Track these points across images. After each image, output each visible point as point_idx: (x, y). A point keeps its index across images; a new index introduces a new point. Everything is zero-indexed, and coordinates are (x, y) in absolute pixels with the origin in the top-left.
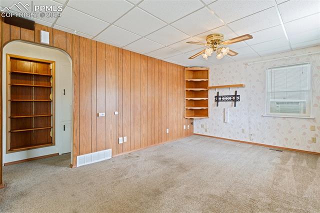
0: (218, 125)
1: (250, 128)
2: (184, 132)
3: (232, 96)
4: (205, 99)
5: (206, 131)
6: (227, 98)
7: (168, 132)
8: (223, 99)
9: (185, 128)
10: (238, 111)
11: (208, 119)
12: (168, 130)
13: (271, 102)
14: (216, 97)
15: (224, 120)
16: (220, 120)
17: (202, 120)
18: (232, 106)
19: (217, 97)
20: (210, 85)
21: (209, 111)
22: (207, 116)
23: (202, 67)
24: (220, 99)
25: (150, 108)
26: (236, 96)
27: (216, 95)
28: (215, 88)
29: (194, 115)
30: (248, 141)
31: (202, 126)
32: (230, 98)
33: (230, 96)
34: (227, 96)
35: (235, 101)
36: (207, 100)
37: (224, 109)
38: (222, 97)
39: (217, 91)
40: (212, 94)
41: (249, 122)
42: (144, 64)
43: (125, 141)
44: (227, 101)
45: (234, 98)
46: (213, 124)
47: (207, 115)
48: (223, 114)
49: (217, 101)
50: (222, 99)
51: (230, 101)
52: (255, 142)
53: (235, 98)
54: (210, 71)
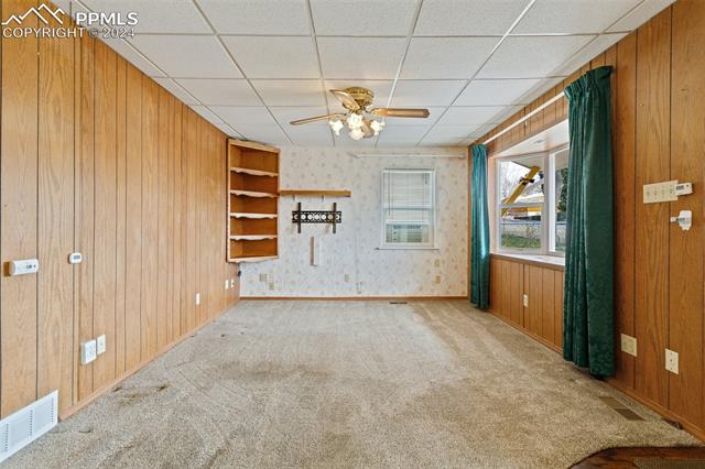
0: (299, 272)
1: (358, 272)
2: (226, 296)
3: (327, 213)
4: (271, 216)
5: (271, 287)
6: (317, 217)
7: (198, 302)
8: (310, 217)
9: (227, 286)
10: (337, 241)
11: (276, 261)
12: (198, 296)
13: (388, 225)
14: (294, 213)
15: (312, 261)
16: (302, 262)
17: (262, 264)
18: (327, 231)
19: (298, 212)
20: (282, 187)
21: (280, 242)
22: (276, 254)
23: (264, 144)
24: (303, 217)
25: (162, 240)
26: (334, 212)
27: (295, 209)
28: (293, 194)
29: (241, 253)
30: (355, 295)
31: (262, 278)
32: (324, 217)
33: (323, 213)
34: (317, 212)
35: (333, 222)
36: (276, 219)
37: (312, 239)
38: (307, 213)
39: (297, 200)
40: (286, 207)
41: (357, 261)
42: (151, 106)
43: (102, 349)
44: (317, 221)
45: (330, 217)
46: (287, 271)
47: (275, 252)
48: (309, 248)
49: (297, 221)
50: (307, 219)
51: (323, 221)
52: (365, 296)
53: (333, 217)
54: (281, 156)
